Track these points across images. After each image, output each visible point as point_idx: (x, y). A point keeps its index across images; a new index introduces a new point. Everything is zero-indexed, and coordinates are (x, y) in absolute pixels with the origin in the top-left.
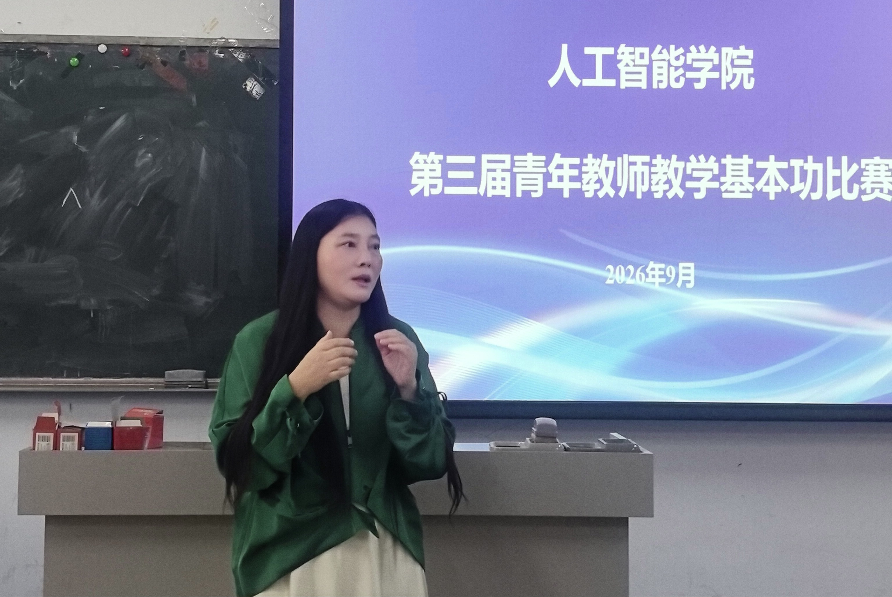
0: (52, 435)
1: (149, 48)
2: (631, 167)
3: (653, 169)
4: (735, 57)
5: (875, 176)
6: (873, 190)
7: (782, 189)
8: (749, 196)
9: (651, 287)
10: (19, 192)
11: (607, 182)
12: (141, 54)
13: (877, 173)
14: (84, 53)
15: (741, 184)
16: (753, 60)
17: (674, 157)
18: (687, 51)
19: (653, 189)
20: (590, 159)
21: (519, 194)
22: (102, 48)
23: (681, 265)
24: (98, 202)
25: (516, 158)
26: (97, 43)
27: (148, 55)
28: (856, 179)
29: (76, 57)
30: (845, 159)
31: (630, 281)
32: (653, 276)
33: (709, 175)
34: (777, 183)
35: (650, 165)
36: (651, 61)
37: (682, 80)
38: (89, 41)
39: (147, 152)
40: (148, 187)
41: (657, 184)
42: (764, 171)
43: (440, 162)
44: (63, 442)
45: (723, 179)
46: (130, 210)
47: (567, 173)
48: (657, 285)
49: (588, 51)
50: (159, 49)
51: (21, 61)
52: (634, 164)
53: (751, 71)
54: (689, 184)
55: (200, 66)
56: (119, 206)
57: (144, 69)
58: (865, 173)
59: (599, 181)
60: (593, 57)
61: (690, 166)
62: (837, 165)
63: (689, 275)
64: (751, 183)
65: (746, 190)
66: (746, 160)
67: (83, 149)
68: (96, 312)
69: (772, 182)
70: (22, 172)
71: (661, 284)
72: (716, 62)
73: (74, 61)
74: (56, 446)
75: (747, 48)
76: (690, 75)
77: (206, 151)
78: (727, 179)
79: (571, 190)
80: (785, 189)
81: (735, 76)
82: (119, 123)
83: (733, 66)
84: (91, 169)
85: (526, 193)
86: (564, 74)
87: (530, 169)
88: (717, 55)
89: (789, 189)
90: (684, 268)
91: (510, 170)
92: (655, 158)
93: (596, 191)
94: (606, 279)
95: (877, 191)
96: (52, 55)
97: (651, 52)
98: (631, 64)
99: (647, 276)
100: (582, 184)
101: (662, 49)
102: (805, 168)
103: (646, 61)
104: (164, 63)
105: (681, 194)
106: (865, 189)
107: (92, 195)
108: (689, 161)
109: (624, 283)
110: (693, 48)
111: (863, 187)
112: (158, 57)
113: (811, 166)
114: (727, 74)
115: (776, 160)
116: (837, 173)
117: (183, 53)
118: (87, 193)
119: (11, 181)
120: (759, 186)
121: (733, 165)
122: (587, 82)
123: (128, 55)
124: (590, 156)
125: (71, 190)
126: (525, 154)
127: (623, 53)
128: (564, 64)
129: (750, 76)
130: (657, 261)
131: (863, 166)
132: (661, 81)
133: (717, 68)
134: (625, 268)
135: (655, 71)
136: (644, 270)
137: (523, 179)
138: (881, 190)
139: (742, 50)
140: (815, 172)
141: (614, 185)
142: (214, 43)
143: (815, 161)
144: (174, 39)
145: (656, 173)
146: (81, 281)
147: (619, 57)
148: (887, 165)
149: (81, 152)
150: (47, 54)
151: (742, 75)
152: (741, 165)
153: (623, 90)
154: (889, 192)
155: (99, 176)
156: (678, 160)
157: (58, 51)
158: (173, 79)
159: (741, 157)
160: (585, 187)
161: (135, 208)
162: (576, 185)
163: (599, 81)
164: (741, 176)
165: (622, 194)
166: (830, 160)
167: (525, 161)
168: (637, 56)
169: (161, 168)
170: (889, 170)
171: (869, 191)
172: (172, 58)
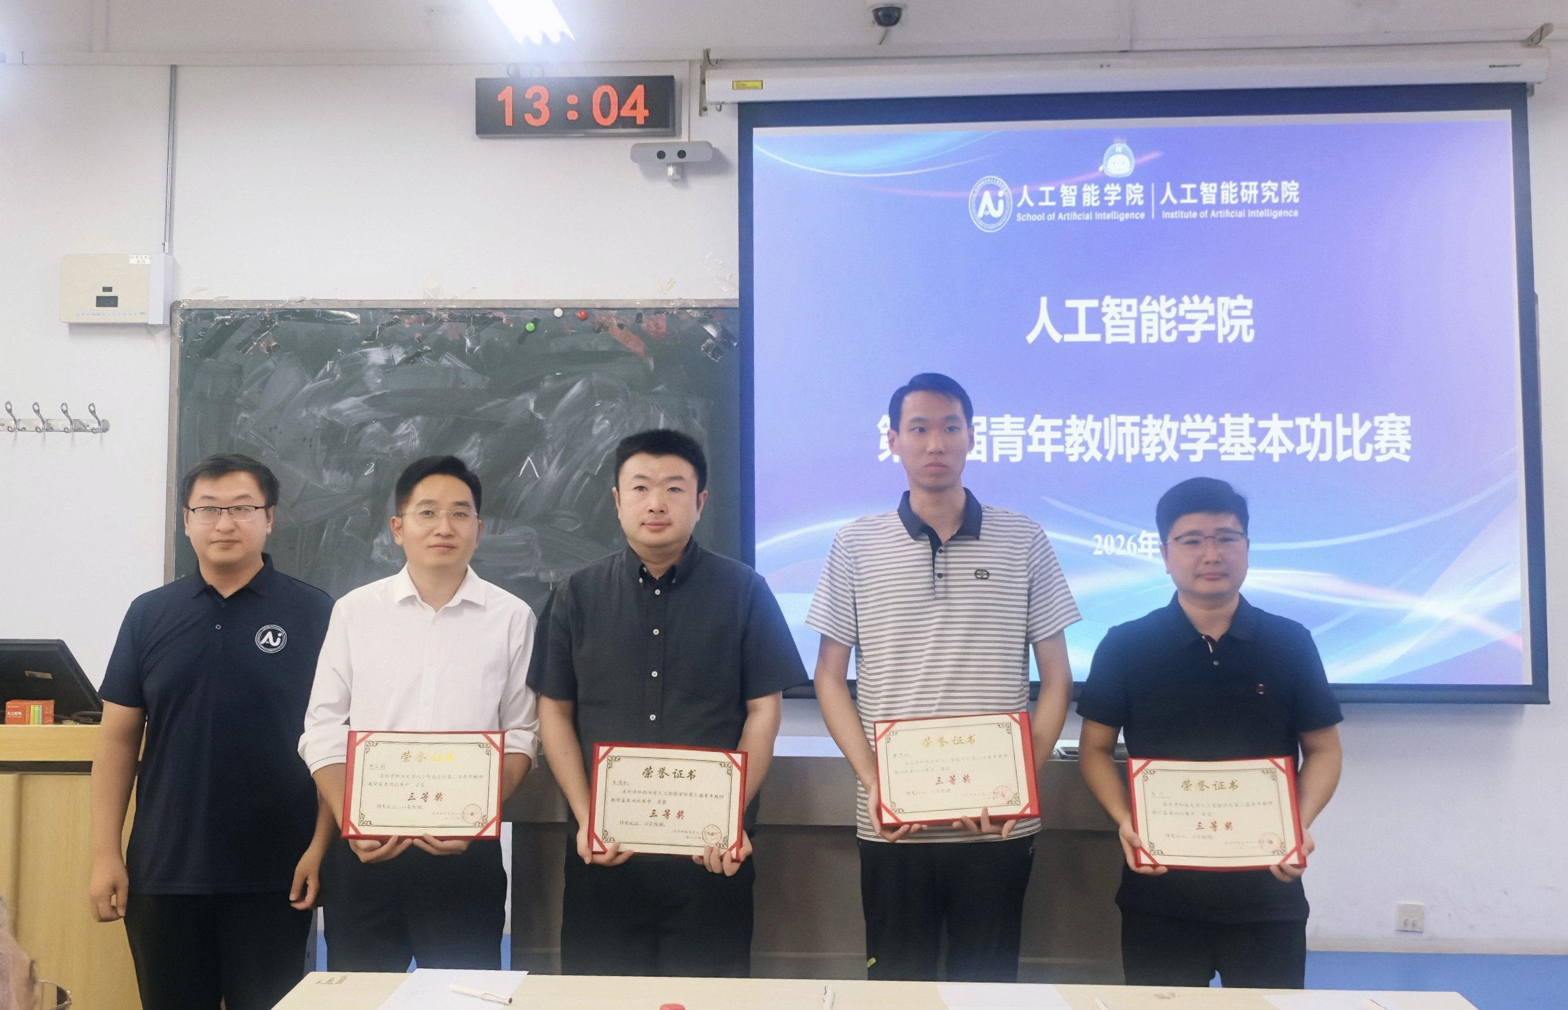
1: (605, 311)
2: (1120, 428)
3: (1144, 431)
4: (1232, 307)
5: (1390, 435)
6: (1388, 450)
7: (1288, 450)
8: (1251, 458)
9: (1142, 557)
10: (477, 462)
11: (1093, 445)
12: (597, 317)
13: (1392, 432)
14: (540, 317)
15: (1242, 445)
16: (1252, 311)
17: (1167, 417)
18: (1180, 301)
19: (1145, 451)
20: (1073, 420)
21: (996, 459)
22: (558, 313)
24: (556, 472)
25: (993, 420)
26: (553, 307)
27: (604, 318)
28: (1370, 437)
29: (532, 322)
30: (1356, 417)
31: (1120, 552)
32: (1146, 546)
33: (1206, 436)
34: (1281, 444)
35: (1140, 425)
36: (1139, 313)
38: (544, 306)
39: (604, 419)
40: (605, 456)
41: (1149, 446)
42: (1267, 430)
45: (1221, 440)
46: (588, 479)
47: (1049, 435)
48: (1150, 555)
49: (1070, 304)
50: (615, 312)
51: (477, 328)
52: (1123, 424)
53: (1250, 322)
54: (1184, 446)
55: (657, 328)
56: (577, 475)
57: (601, 333)
58: (1379, 432)
59: (1084, 444)
60: (1075, 310)
61: (1184, 427)
62: (1348, 423)
64: (1252, 444)
65: (1246, 451)
66: (1247, 419)
67: (540, 416)
69: (1276, 443)
70: (479, 441)
72: (1211, 313)
73: (530, 326)
75: (1246, 297)
76: (1183, 327)
77: (665, 416)
78: (1227, 440)
79: (1054, 454)
80: (1291, 450)
81: (1232, 328)
82: (576, 389)
83: (1231, 317)
84: (548, 437)
85: (1004, 458)
86: (1044, 330)
87: (1007, 431)
88: (1212, 305)
89: (1294, 450)
91: (986, 434)
93: (1081, 455)
94: (1093, 549)
95: (1393, 451)
96: (507, 320)
97: (1139, 303)
98: (1117, 317)
99: (1139, 546)
100: (1065, 447)
101: (1151, 300)
102: (1312, 427)
103: (1134, 314)
104: (621, 326)
105: (1175, 457)
106: (1379, 450)
107: (549, 464)
108: (1184, 421)
109: (1114, 554)
110: (1185, 299)
111: (1377, 447)
112: (615, 320)
113: (1318, 424)
114: (1224, 325)
115: (1280, 418)
116: (1347, 431)
117: (639, 316)
118: (545, 462)
119: (468, 451)
120: (1262, 447)
121: (1232, 424)
122: (1069, 338)
123: (584, 319)
124: (1074, 417)
125: (529, 458)
126: (1002, 416)
127: (1108, 306)
128: (1044, 319)
129: (1249, 327)
130: (1148, 529)
131: (1376, 424)
132: (1150, 335)
133: (1212, 320)
134: (1115, 537)
135: (1144, 324)
136: (1135, 540)
137: (1000, 443)
138: (1398, 450)
139: (1240, 300)
140: (1323, 431)
141: (1101, 448)
142: (672, 305)
143: (1323, 419)
144: (631, 301)
145: (1147, 435)
146: (540, 554)
147: (1104, 310)
148: (1403, 422)
149: (538, 419)
150: (502, 319)
151: (1241, 327)
152: (1241, 424)
153: (1109, 345)
154: (1407, 452)
155: (556, 445)
156: (1172, 420)
157: (513, 316)
158: (630, 343)
159: (1241, 416)
160: (1068, 451)
161: (593, 477)
162: (1059, 448)
163: (1082, 336)
164: (1242, 436)
165: (1110, 457)
166: (1339, 417)
167: (1003, 423)
168: (1124, 308)
169: (619, 435)
170: (1406, 428)
171: (1383, 451)
172: (629, 320)
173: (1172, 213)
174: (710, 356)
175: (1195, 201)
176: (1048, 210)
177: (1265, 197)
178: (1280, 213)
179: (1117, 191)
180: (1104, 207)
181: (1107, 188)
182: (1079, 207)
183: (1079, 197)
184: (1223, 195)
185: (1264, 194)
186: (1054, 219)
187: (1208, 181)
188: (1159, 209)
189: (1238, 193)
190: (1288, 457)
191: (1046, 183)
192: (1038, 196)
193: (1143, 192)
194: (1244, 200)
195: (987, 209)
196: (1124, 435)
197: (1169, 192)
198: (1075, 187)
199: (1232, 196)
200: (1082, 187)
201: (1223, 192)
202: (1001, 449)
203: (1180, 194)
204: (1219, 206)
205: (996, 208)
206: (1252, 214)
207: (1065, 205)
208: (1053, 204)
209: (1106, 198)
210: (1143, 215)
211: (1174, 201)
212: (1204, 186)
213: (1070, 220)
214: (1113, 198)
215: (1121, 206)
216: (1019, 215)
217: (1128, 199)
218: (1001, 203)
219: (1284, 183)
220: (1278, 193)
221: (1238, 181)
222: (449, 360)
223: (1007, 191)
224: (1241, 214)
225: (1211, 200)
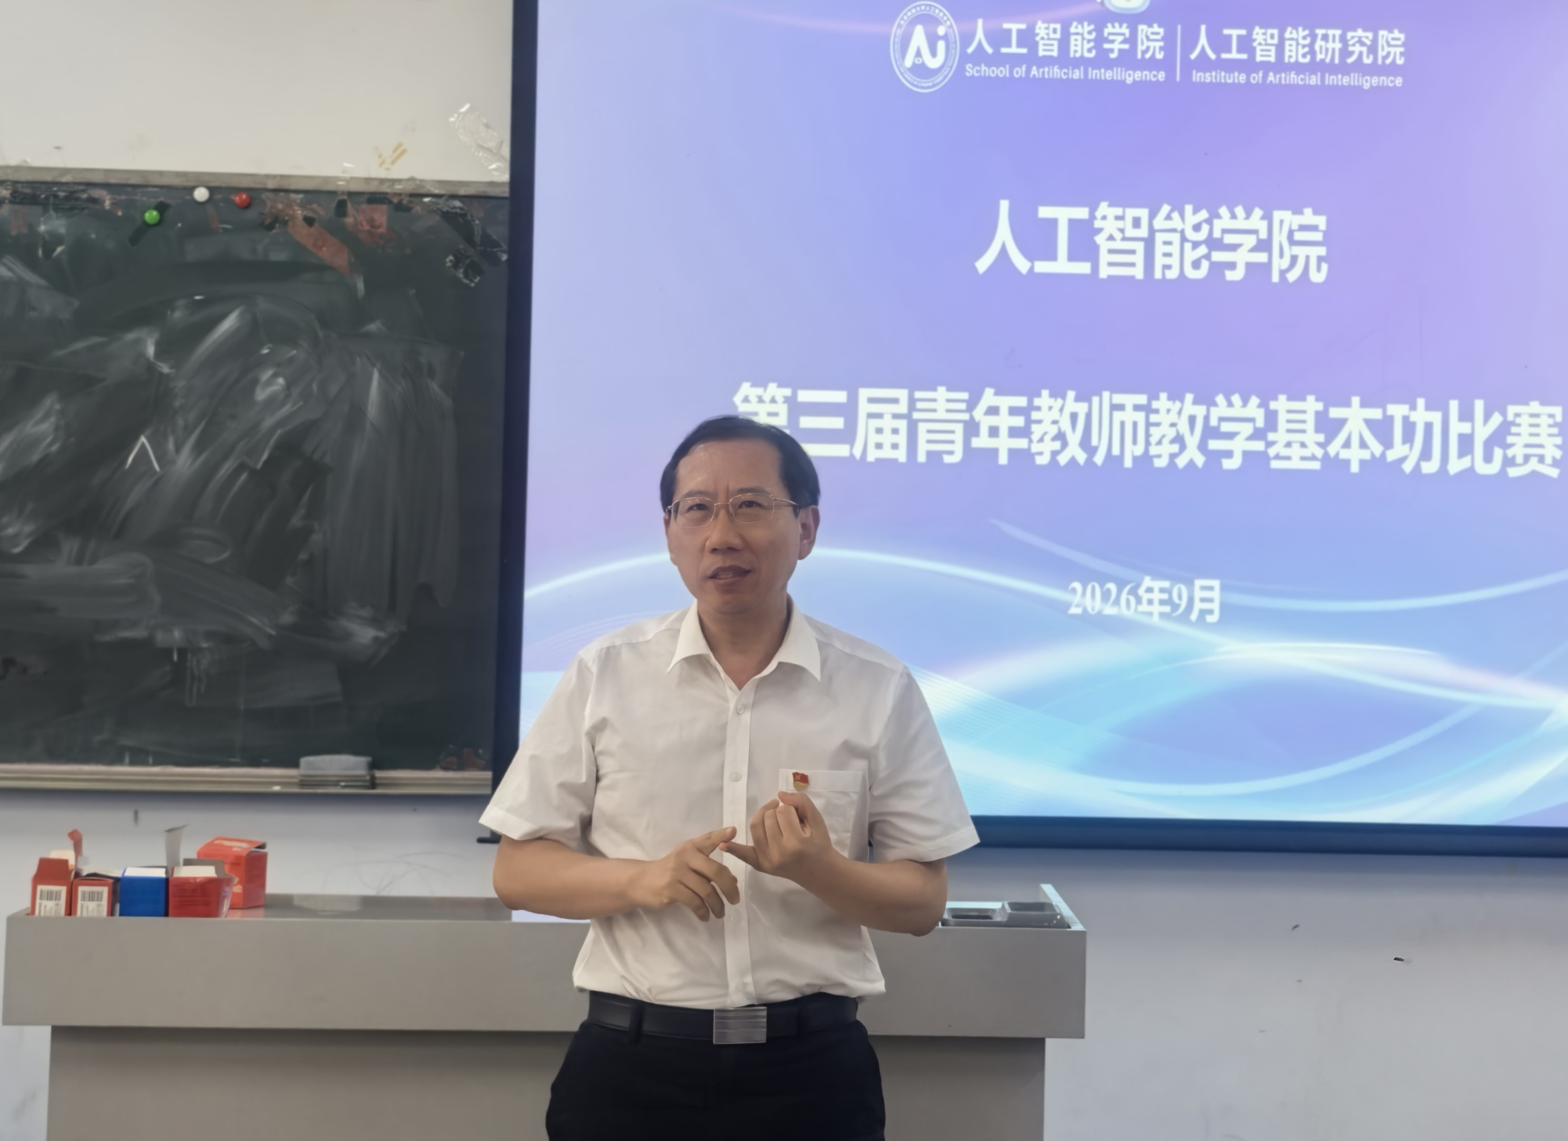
0: (63, 890)
1: (282, 194)
2: (1115, 413)
3: (1153, 418)
4: (1295, 227)
5: (1531, 435)
6: (1527, 458)
7: (1373, 455)
8: (1316, 465)
9: (1146, 620)
10: (52, 443)
11: (1074, 439)
12: (269, 204)
13: (1534, 430)
14: (169, 201)
15: (1303, 445)
16: (1325, 233)
17: (1189, 397)
18: (1214, 215)
19: (1153, 450)
20: (1044, 399)
21: (922, 458)
22: (201, 194)
23: (1198, 583)
24: (190, 461)
25: (918, 394)
26: (192, 184)
27: (280, 206)
28: (1499, 438)
29: (155, 209)
30: (1479, 405)
31: (1110, 610)
32: (1150, 602)
33: (1247, 429)
34: (1363, 445)
35: (1147, 409)
36: (1152, 231)
37: (1205, 264)
38: (177, 182)
39: (276, 375)
40: (276, 436)
41: (1159, 443)
42: (1342, 422)
43: (787, 400)
44: (83, 902)
45: (1271, 436)
46: (244, 476)
47: (1005, 421)
48: (1156, 618)
49: (1045, 212)
50: (301, 196)
51: (60, 215)
52: (1121, 407)
53: (1322, 251)
54: (1214, 445)
55: (373, 226)
56: (226, 469)
57: (274, 231)
58: (1514, 429)
59: (1060, 437)
60: (1054, 222)
61: (1215, 413)
62: (1466, 415)
63: (1210, 600)
64: (1320, 444)
65: (1310, 456)
66: (1312, 405)
67: (165, 369)
68: (182, 652)
69: (1355, 442)
70: (58, 407)
71: (1162, 615)
72: (1263, 235)
73: (151, 216)
74: (70, 909)
75: (1316, 213)
76: (1218, 256)
77: (380, 374)
78: (1279, 436)
79: (1012, 452)
80: (1378, 455)
81: (1294, 259)
82: (229, 323)
83: (1292, 242)
84: (178, 403)
85: (934, 457)
86: (1003, 251)
87: (941, 415)
88: (1265, 223)
89: (1383, 455)
90: (1204, 588)
91: (907, 416)
92: (1157, 398)
93: (1055, 454)
94: (1068, 605)
95: (1534, 460)
96: (112, 204)
97: (1152, 216)
98: (1118, 235)
99: (1139, 601)
100: (1031, 441)
101: (1171, 211)
102: (1412, 419)
103: (1143, 232)
104: (309, 221)
105: (1200, 460)
106: (1514, 457)
107: (178, 450)
108: (1215, 404)
109: (1100, 613)
110: (1223, 211)
111: (1510, 453)
112: (298, 210)
113: (1421, 416)
114: (1281, 255)
115: (1363, 405)
116: (1465, 428)
117: (342, 204)
118: (171, 446)
119: (39, 423)
120: (1334, 448)
121: (1289, 411)
122: (1042, 267)
123: (247, 206)
124: (1045, 393)
125: (143, 439)
126: (934, 389)
127: (1104, 218)
128: (1004, 234)
129: (1320, 259)
130: (1157, 575)
131: (1510, 417)
132: (1167, 267)
133: (1264, 246)
134: (1102, 587)
135: (1159, 249)
136: (1134, 592)
137: (929, 431)
138: (1541, 459)
139: (1308, 217)
140: (1429, 427)
141: (1085, 443)
142: (398, 187)
143: (1428, 408)
144: (327, 179)
145: (1158, 424)
146: (157, 598)
147: (1098, 224)
148: (1551, 416)
149: (161, 374)
150: (104, 202)
151: (1308, 258)
152: (1304, 412)
153: (1103, 280)
154: (1555, 463)
155: (192, 416)
156: (1196, 402)
157: (123, 197)
158: (324, 249)
159: (1303, 399)
160: (1035, 448)
161: (253, 473)
162: (1021, 443)
163: (1062, 265)
164: (1303, 431)
165: (1099, 459)
166: (1454, 405)
167: (934, 400)
168: (1129, 222)
169: (301, 403)
170: (1556, 425)
171: (1519, 460)
172: (323, 211)
173: (1208, 74)
174: (461, 276)
175: (1244, 56)
176: (1015, 60)
177: (1352, 53)
178: (1375, 81)
179: (1123, 34)
180: (1102, 59)
181: (1109, 29)
182: (1064, 59)
183: (1064, 43)
184: (1287, 48)
185: (1351, 49)
186: (1023, 75)
187: (1265, 26)
188: (1188, 66)
189: (1311, 46)
190: (1373, 465)
191: (1012, 18)
192: (999, 38)
193: (1163, 39)
194: (1319, 57)
195: (918, 54)
196: (1122, 424)
197: (1203, 41)
198: (1058, 26)
199: (1302, 51)
200: (1070, 25)
201: (1287, 43)
202: (929, 442)
203: (1221, 43)
204: (1280, 65)
205: (934, 53)
206: (1331, 80)
207: (1041, 53)
208: (1024, 51)
209: (1106, 46)
210: (1161, 76)
211: (1212, 56)
212: (1258, 34)
213: (1049, 79)
214: (1116, 46)
215: (1128, 59)
216: (968, 66)
217: (1141, 48)
218: (941, 45)
219: (1383, 33)
220: (1373, 49)
221: (1311, 27)
222: (10, 269)
223: (951, 26)
224: (1314, 80)
225: (1269, 56)
